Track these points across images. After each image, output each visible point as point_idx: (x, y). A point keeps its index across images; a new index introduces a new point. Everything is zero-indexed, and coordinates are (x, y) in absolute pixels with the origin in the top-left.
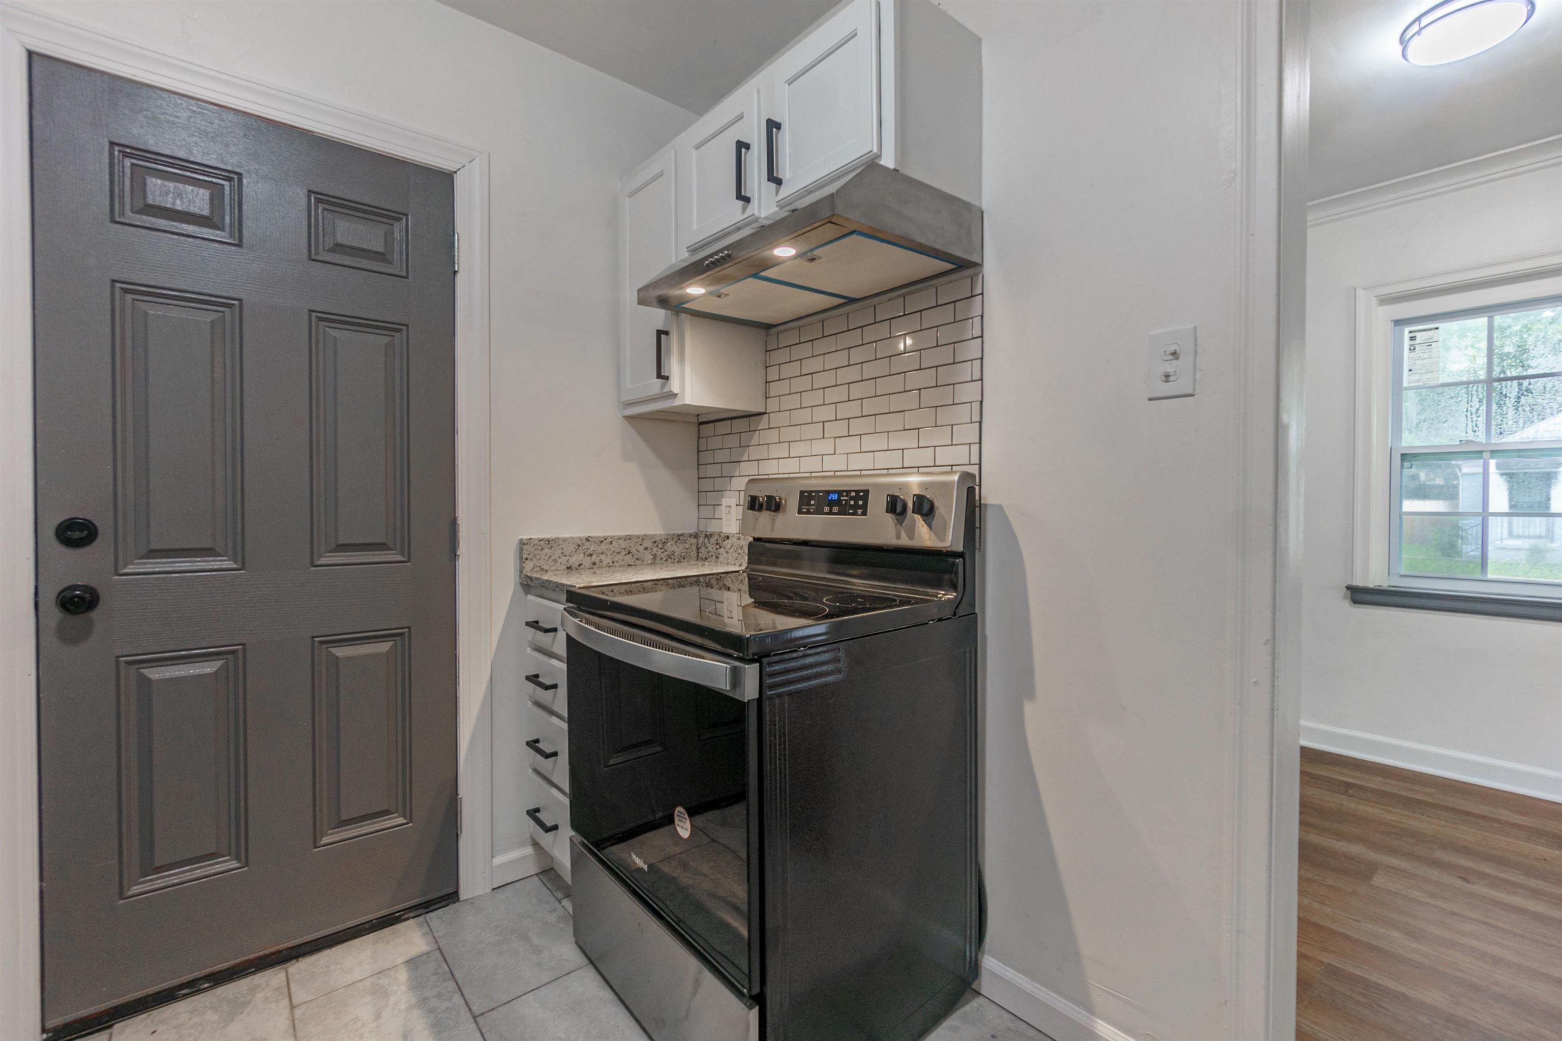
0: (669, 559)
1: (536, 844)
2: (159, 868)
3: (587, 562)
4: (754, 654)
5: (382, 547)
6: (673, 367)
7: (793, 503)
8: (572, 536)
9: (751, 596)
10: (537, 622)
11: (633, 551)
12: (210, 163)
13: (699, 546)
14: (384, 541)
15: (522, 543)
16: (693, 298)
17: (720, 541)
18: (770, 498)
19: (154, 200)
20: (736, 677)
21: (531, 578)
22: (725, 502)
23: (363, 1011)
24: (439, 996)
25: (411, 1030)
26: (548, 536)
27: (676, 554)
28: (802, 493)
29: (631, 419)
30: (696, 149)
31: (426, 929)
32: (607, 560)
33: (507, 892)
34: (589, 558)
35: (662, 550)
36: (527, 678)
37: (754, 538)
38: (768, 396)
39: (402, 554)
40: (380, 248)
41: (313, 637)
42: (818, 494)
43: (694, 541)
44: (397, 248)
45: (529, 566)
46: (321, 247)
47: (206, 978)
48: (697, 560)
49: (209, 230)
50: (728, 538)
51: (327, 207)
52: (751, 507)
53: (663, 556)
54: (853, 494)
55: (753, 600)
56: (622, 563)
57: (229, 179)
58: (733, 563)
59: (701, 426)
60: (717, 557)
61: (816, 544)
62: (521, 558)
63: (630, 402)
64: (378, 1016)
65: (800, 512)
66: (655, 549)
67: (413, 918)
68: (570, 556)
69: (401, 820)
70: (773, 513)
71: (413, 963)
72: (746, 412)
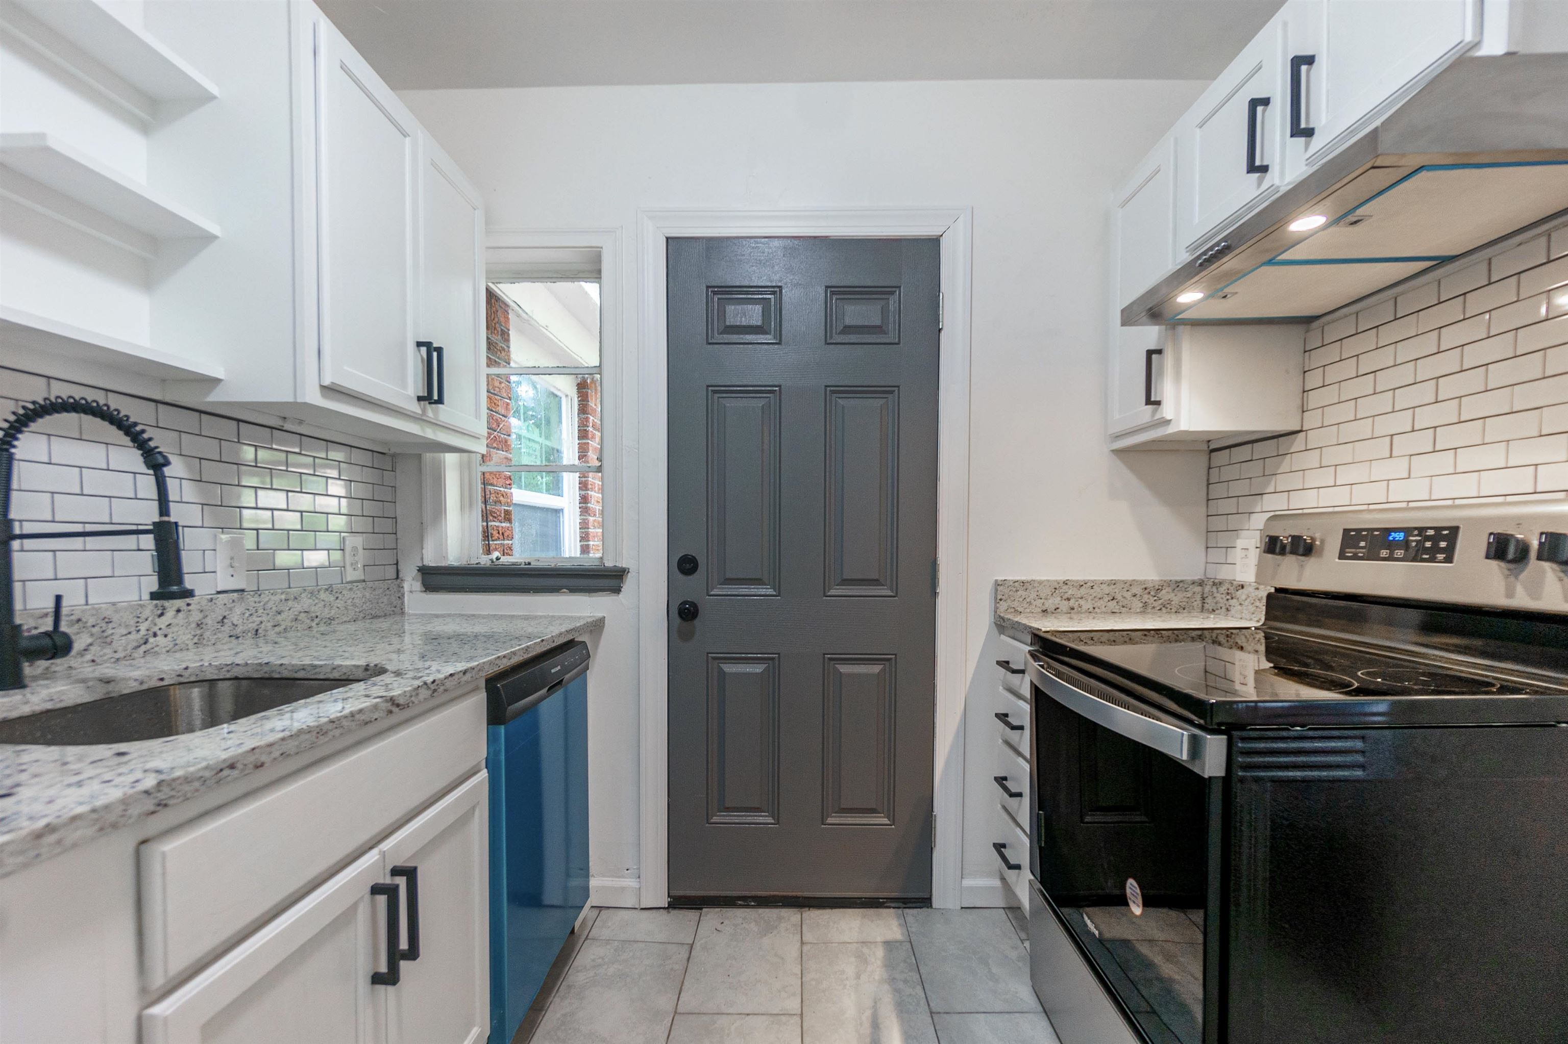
0: (1163, 609)
1: (1003, 879)
2: (728, 808)
3: (1064, 606)
4: (1220, 724)
5: (875, 582)
6: (1166, 390)
7: (1334, 544)
8: (1049, 578)
9: (1269, 660)
10: (1008, 662)
11: (1119, 597)
12: (763, 284)
13: (1205, 596)
14: (877, 577)
15: (997, 584)
16: (1189, 307)
17: (1232, 590)
18: (1296, 539)
19: (730, 322)
20: (1196, 746)
21: (1003, 619)
22: (1240, 543)
23: (849, 967)
24: (905, 981)
25: (880, 999)
26: (1023, 578)
27: (1173, 603)
28: (1346, 532)
29: (1120, 453)
30: (1201, 127)
31: (902, 921)
32: (1086, 605)
33: (971, 916)
34: (1066, 603)
35: (1156, 598)
36: (997, 715)
37: (1276, 588)
38: (1305, 410)
39: (892, 590)
40: (878, 322)
41: (824, 654)
42: (1372, 532)
43: (1198, 589)
44: (891, 319)
45: (1003, 606)
46: (834, 331)
47: (754, 898)
48: (1202, 611)
49: (762, 336)
50: (1243, 587)
51: (838, 297)
52: (1269, 548)
53: (1156, 604)
54: (1431, 532)
55: (1272, 665)
56: (1104, 609)
57: (774, 293)
58: (1248, 617)
59: (1213, 454)
60: (1228, 610)
61: (1372, 599)
62: (996, 598)
63: (1119, 434)
64: (858, 977)
65: (1342, 556)
66: (1146, 597)
67: (894, 908)
68: (1046, 599)
69: (886, 821)
70: (1302, 558)
71: (889, 945)
72: (1272, 432)
